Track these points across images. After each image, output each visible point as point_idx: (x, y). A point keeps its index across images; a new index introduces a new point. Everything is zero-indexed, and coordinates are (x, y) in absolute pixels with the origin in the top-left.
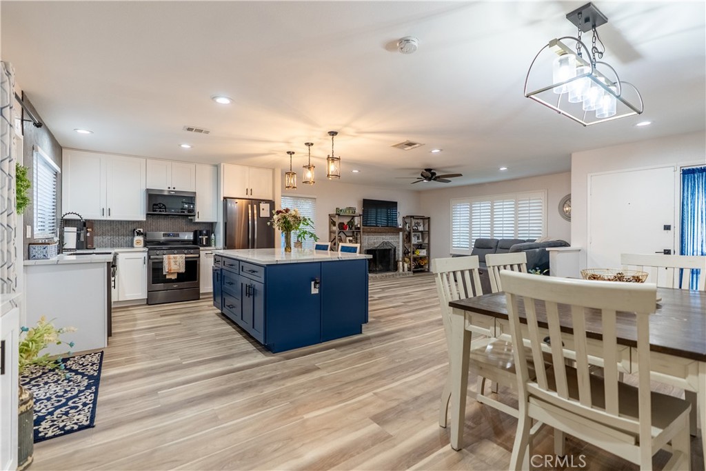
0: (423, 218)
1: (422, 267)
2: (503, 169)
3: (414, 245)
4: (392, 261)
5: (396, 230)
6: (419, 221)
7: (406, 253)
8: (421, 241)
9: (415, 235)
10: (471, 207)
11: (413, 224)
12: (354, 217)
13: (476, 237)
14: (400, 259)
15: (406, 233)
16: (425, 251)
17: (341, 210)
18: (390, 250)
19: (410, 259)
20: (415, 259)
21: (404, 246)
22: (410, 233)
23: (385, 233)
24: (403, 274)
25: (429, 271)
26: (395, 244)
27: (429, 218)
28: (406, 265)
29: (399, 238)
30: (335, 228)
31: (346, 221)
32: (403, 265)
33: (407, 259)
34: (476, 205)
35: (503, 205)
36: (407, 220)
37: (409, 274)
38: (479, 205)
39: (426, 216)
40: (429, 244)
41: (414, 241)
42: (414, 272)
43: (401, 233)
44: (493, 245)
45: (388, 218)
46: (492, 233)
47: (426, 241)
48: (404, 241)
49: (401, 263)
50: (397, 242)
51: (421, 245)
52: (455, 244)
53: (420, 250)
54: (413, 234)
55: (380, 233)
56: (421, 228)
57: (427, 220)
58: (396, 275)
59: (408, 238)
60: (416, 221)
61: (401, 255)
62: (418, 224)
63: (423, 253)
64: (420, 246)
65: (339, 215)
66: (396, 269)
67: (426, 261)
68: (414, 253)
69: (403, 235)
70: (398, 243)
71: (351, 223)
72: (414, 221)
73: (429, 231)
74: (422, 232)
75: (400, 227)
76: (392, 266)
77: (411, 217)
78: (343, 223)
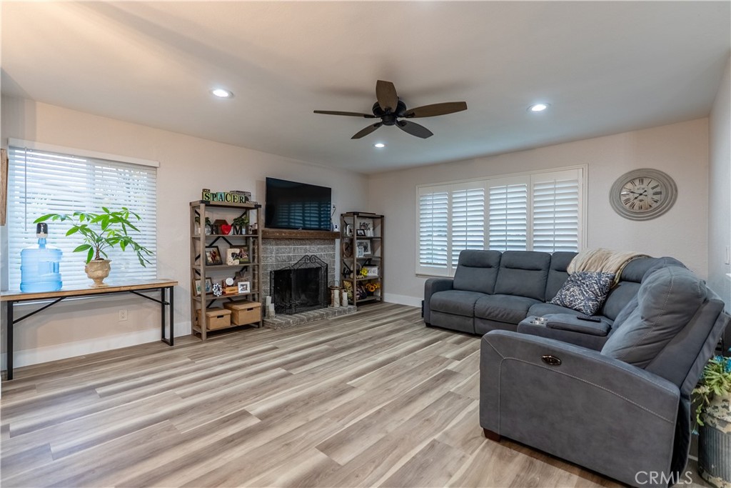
0: (373, 217)
1: (371, 294)
2: (539, 108)
3: (359, 260)
4: (322, 288)
5: (329, 236)
6: (367, 221)
7: (345, 273)
8: (369, 253)
9: (360, 244)
10: (450, 198)
11: (357, 226)
12: (248, 209)
13: (459, 247)
14: (337, 284)
15: (346, 240)
16: (376, 269)
17: (215, 195)
18: (318, 269)
19: (352, 283)
20: (360, 284)
21: (342, 262)
22: (352, 240)
23: (311, 240)
24: (340, 312)
25: (381, 301)
26: (326, 260)
27: (382, 217)
28: (345, 295)
29: (334, 249)
30: (202, 230)
31: (230, 217)
32: (340, 294)
33: (347, 284)
34: (459, 195)
35: (506, 193)
36: (348, 220)
37: (350, 310)
38: (465, 195)
39: (378, 213)
40: (382, 258)
41: (359, 253)
42: (358, 304)
43: (338, 241)
44: (493, 261)
45: (320, 217)
46: (487, 241)
47: (378, 254)
48: (342, 254)
49: (336, 292)
50: (330, 256)
51: (370, 260)
52: (424, 258)
53: (368, 268)
54: (356, 242)
55: (301, 240)
56: (370, 233)
57: (380, 220)
58: (327, 314)
59: (349, 249)
60: (363, 221)
61: (337, 278)
62: (365, 226)
63: (373, 272)
64: (368, 262)
65: (208, 204)
66: (329, 301)
67: (377, 286)
68: (358, 273)
69: (341, 244)
70: (334, 257)
71: (241, 222)
72: (358, 222)
73: (382, 238)
74: (371, 239)
75: (336, 230)
76: (321, 297)
77: (354, 213)
78: (224, 222)
